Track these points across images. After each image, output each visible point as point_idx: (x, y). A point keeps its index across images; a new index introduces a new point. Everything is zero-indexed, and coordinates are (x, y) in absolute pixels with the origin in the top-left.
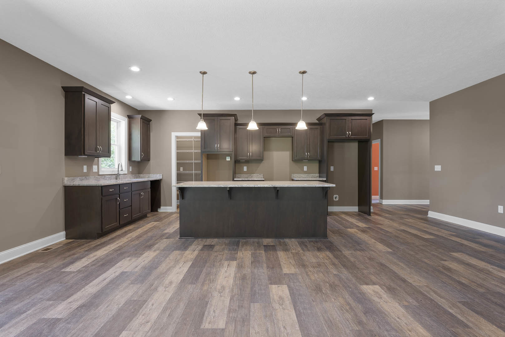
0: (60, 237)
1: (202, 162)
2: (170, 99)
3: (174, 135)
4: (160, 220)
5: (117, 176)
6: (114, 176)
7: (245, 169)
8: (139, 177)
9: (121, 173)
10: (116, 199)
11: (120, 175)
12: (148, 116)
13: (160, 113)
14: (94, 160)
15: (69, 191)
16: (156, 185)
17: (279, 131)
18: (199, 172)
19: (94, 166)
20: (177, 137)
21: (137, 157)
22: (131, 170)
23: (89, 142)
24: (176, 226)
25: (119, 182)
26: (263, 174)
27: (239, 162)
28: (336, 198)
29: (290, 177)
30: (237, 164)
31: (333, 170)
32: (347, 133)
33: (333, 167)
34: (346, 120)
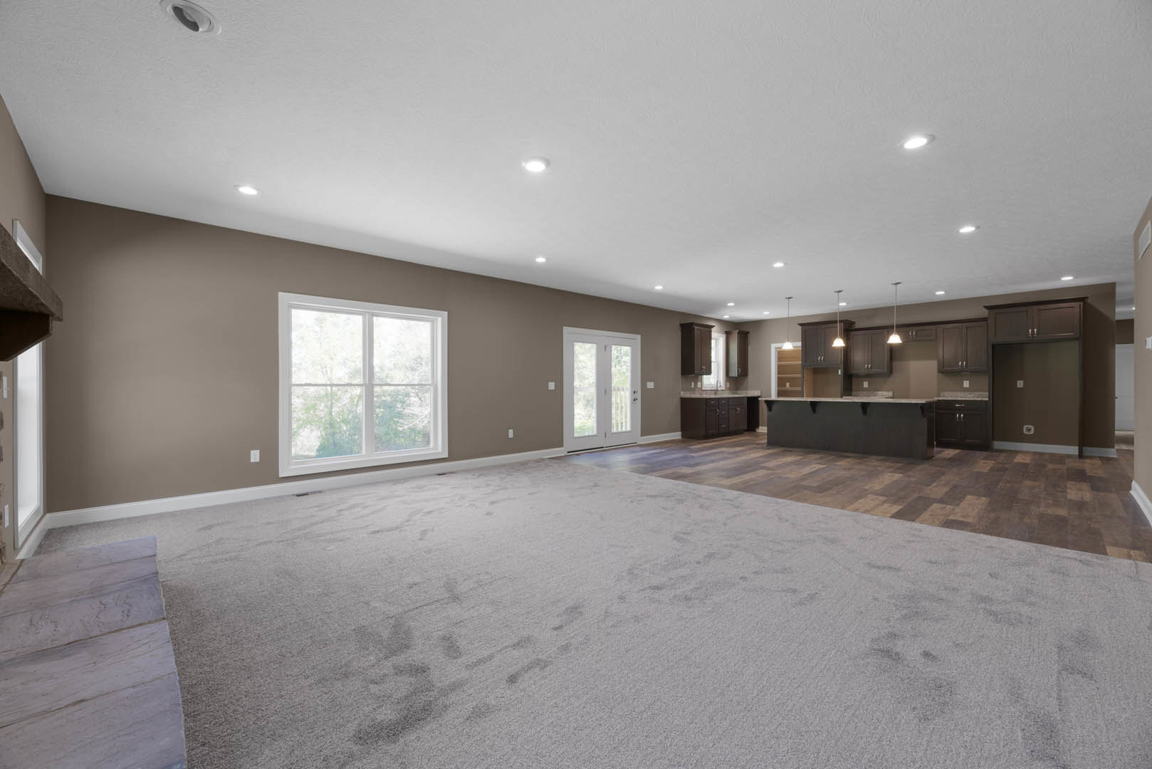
0: (677, 435)
1: (803, 377)
2: (767, 313)
3: (774, 346)
4: (756, 436)
5: (716, 391)
7: (866, 384)
8: (737, 393)
9: (719, 389)
10: (716, 410)
12: (745, 329)
13: (757, 324)
14: (698, 377)
15: (684, 401)
16: (753, 402)
17: (912, 334)
20: (776, 348)
21: (734, 373)
22: (728, 386)
23: (697, 365)
24: (766, 441)
25: (718, 396)
26: (892, 392)
27: (857, 376)
28: (1029, 429)
29: (939, 396)
30: (854, 379)
31: (1022, 386)
32: (1030, 331)
33: (1022, 381)
34: (1027, 311)
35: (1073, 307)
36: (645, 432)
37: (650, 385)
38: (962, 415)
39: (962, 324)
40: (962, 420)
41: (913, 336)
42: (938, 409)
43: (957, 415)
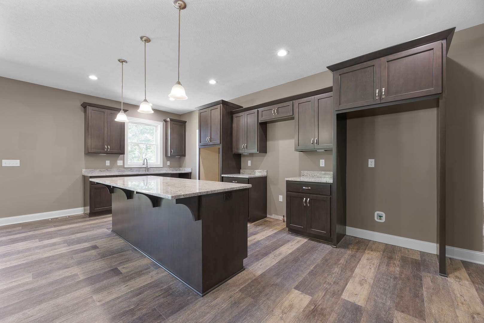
6: (145, 169)
7: (249, 163)
14: (119, 156)
17: (274, 111)
19: (118, 161)
22: (169, 164)
28: (380, 216)
29: (300, 176)
31: (373, 166)
32: (377, 92)
33: (373, 160)
34: (374, 65)
35: (433, 49)
38: (308, 199)
39: (314, 96)
40: (308, 205)
41: (275, 113)
42: (288, 190)
43: (305, 199)
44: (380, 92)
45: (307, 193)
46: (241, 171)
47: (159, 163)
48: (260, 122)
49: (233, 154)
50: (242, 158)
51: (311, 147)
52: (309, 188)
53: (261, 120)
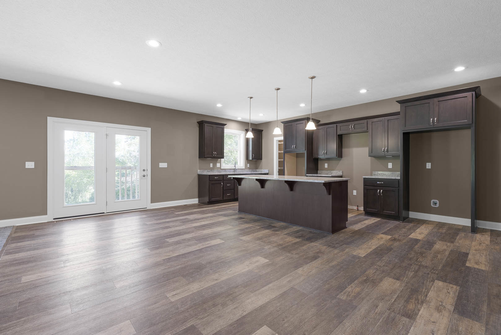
0: (195, 201)
1: (284, 161)
3: (275, 139)
6: (233, 170)
7: (326, 166)
8: (256, 171)
10: (221, 183)
11: (237, 169)
14: (218, 160)
15: (201, 178)
18: (282, 168)
19: (217, 164)
20: (278, 141)
21: (250, 157)
23: (207, 151)
26: (342, 171)
27: (321, 160)
28: (435, 203)
29: (371, 175)
30: (319, 162)
31: (430, 168)
32: (431, 120)
33: (430, 164)
34: (429, 103)
35: (467, 97)
36: (154, 200)
37: (163, 165)
38: (382, 191)
39: (384, 118)
40: (382, 195)
41: (352, 128)
42: (365, 185)
43: (379, 190)
44: (433, 120)
45: (380, 186)
46: (319, 172)
47: (242, 166)
48: (338, 134)
49: (314, 158)
50: (319, 161)
51: (383, 154)
52: (382, 183)
53: (339, 133)
